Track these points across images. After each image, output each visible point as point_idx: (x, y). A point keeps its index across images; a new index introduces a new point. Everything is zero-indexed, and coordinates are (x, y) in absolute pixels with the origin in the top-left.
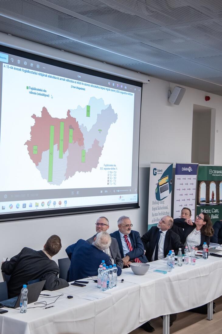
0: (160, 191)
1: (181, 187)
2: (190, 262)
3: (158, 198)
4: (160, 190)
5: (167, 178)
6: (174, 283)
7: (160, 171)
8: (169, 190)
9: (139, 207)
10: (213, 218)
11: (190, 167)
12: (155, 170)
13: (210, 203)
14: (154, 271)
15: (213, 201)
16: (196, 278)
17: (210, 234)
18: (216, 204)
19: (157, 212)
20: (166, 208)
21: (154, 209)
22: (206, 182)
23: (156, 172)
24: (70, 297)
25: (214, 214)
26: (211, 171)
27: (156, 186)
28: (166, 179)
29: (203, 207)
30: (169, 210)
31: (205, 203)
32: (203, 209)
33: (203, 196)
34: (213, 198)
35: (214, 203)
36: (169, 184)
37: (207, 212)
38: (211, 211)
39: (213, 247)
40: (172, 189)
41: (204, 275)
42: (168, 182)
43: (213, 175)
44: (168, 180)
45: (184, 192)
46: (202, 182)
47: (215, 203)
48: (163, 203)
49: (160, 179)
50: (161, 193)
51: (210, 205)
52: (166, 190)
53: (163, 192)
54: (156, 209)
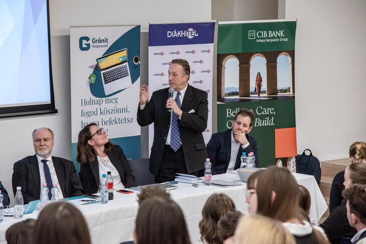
0: (103, 80)
4: (103, 78)
5: (124, 54)
7: (100, 41)
8: (129, 78)
9: (56, 111)
10: (260, 125)
11: (191, 30)
12: (84, 42)
13: (251, 95)
18: (268, 97)
20: (125, 110)
21: (87, 114)
23: (89, 45)
25: (263, 118)
26: (252, 34)
27: (92, 70)
28: (119, 56)
29: (234, 105)
31: (237, 97)
32: (233, 109)
34: (259, 86)
35: (261, 95)
42: (126, 62)
43: (258, 41)
44: (126, 58)
46: (229, 56)
47: (266, 95)
48: (113, 101)
49: (101, 57)
50: (105, 83)
51: (252, 100)
52: (121, 78)
53: (113, 81)
54: (94, 113)
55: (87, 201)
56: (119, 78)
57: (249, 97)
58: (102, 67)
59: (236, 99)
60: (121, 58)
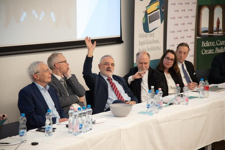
1: (177, 15)
3: (146, 29)
4: (148, 20)
5: (158, 3)
8: (159, 20)
9: (122, 42)
10: (218, 52)
13: (214, 33)
14: (138, 113)
15: (218, 30)
16: (191, 118)
18: (223, 34)
19: (145, 47)
20: (157, 42)
21: (141, 44)
22: (209, 6)
24: (34, 144)
25: (220, 47)
27: (144, 14)
28: (156, 5)
29: (205, 39)
30: (161, 44)
32: (205, 42)
33: (205, 24)
34: (218, 26)
35: (219, 33)
36: (161, 11)
37: (210, 44)
38: (215, 44)
40: (164, 18)
42: (159, 9)
44: (159, 7)
45: (180, 21)
46: (204, 7)
47: (221, 32)
48: (152, 35)
49: (148, 5)
50: (149, 23)
51: (214, 35)
53: (153, 21)
54: (144, 43)
56: (155, 20)
57: (213, 33)
58: (148, 12)
59: (207, 35)
60: (156, 6)
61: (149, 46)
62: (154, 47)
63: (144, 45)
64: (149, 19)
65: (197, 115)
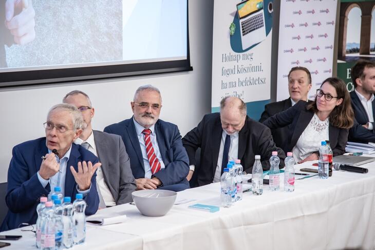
0: (241, 31)
1: (297, 20)
2: (282, 185)
3: (236, 45)
4: (241, 29)
6: (232, 231)
8: (263, 29)
9: (191, 69)
13: (371, 53)
14: (190, 206)
16: (293, 219)
17: (348, 123)
19: (234, 78)
20: (259, 69)
21: (226, 72)
22: (361, 5)
27: (233, 18)
28: (256, 2)
30: (267, 74)
31: (358, 55)
36: (267, 14)
39: (356, 151)
40: (273, 24)
41: (315, 212)
42: (262, 9)
44: (262, 5)
45: (304, 32)
46: (352, 5)
48: (249, 57)
49: (240, 2)
50: (243, 35)
51: (371, 58)
52: (257, 28)
53: (250, 32)
54: (232, 71)
55: (303, 174)
56: (255, 29)
57: (369, 54)
58: (241, 14)
59: (356, 57)
60: (257, 4)
61: (243, 77)
62: (251, 78)
63: (231, 76)
64: (243, 27)
65: (306, 214)
